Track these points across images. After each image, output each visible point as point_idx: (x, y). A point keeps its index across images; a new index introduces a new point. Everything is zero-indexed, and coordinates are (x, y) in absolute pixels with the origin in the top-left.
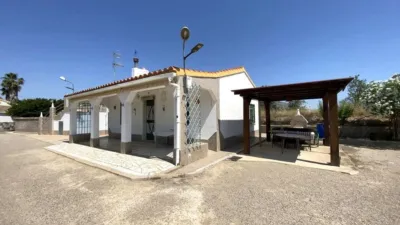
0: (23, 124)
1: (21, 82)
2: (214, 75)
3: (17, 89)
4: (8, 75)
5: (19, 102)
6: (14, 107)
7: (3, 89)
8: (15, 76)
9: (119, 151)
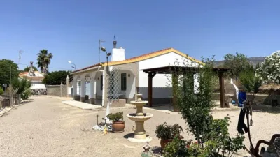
0: (51, 90)
1: (51, 56)
2: (134, 61)
3: (48, 62)
4: (42, 52)
5: (49, 74)
6: (46, 77)
7: (39, 63)
8: (46, 52)
9: (89, 103)
